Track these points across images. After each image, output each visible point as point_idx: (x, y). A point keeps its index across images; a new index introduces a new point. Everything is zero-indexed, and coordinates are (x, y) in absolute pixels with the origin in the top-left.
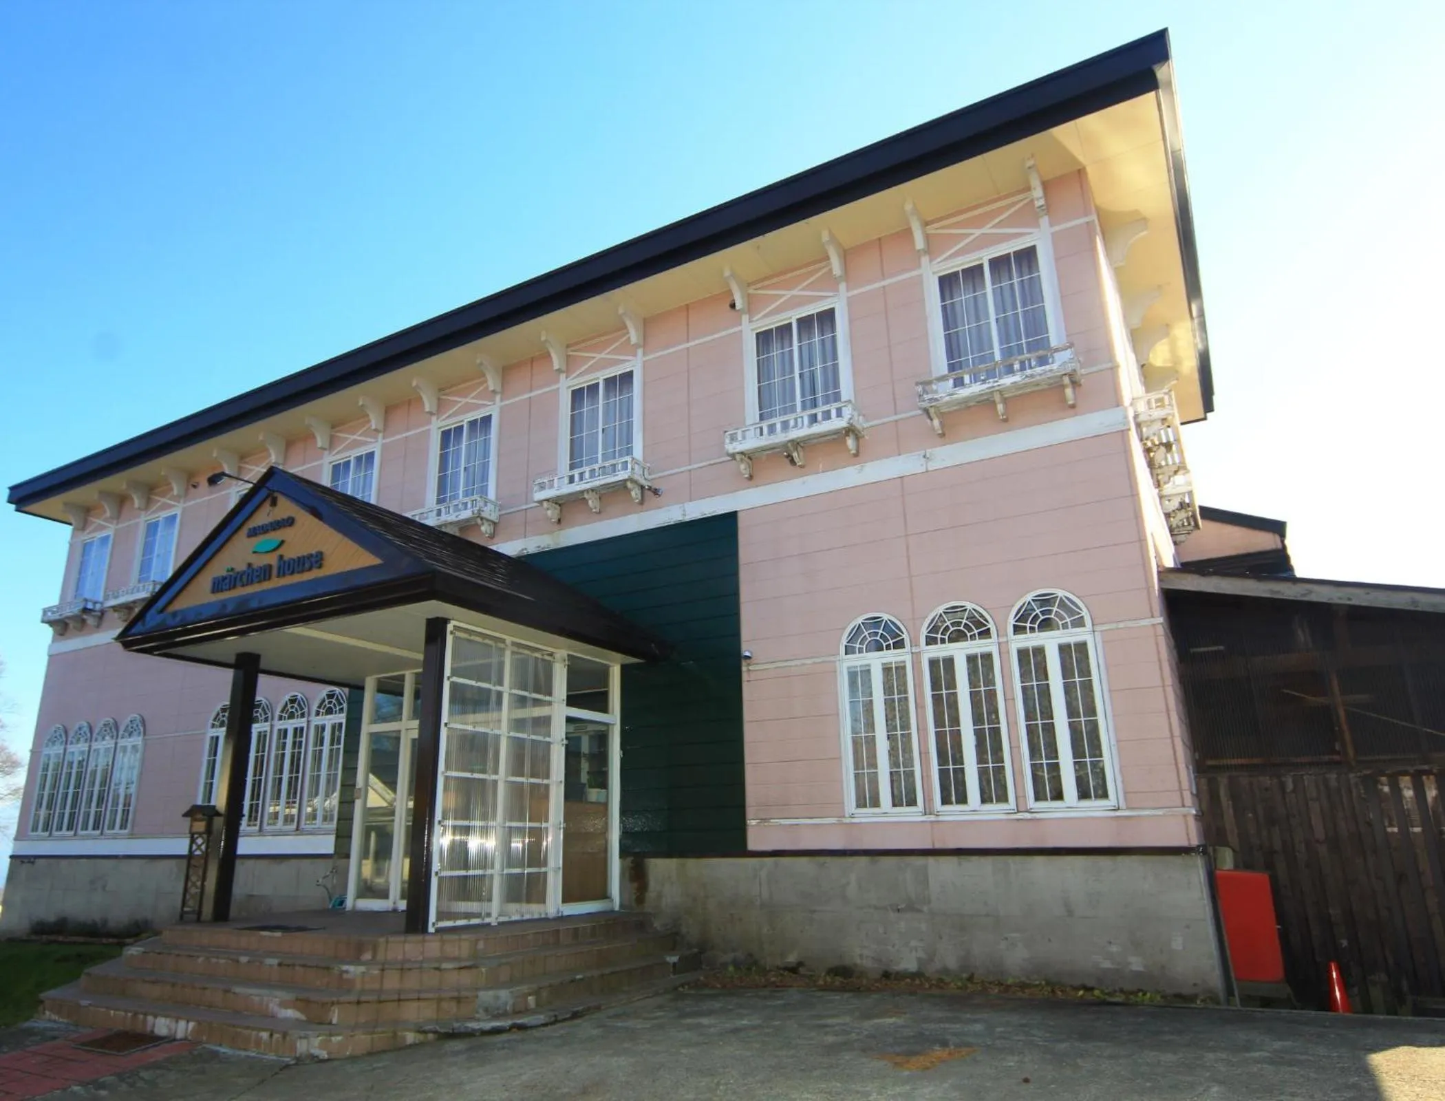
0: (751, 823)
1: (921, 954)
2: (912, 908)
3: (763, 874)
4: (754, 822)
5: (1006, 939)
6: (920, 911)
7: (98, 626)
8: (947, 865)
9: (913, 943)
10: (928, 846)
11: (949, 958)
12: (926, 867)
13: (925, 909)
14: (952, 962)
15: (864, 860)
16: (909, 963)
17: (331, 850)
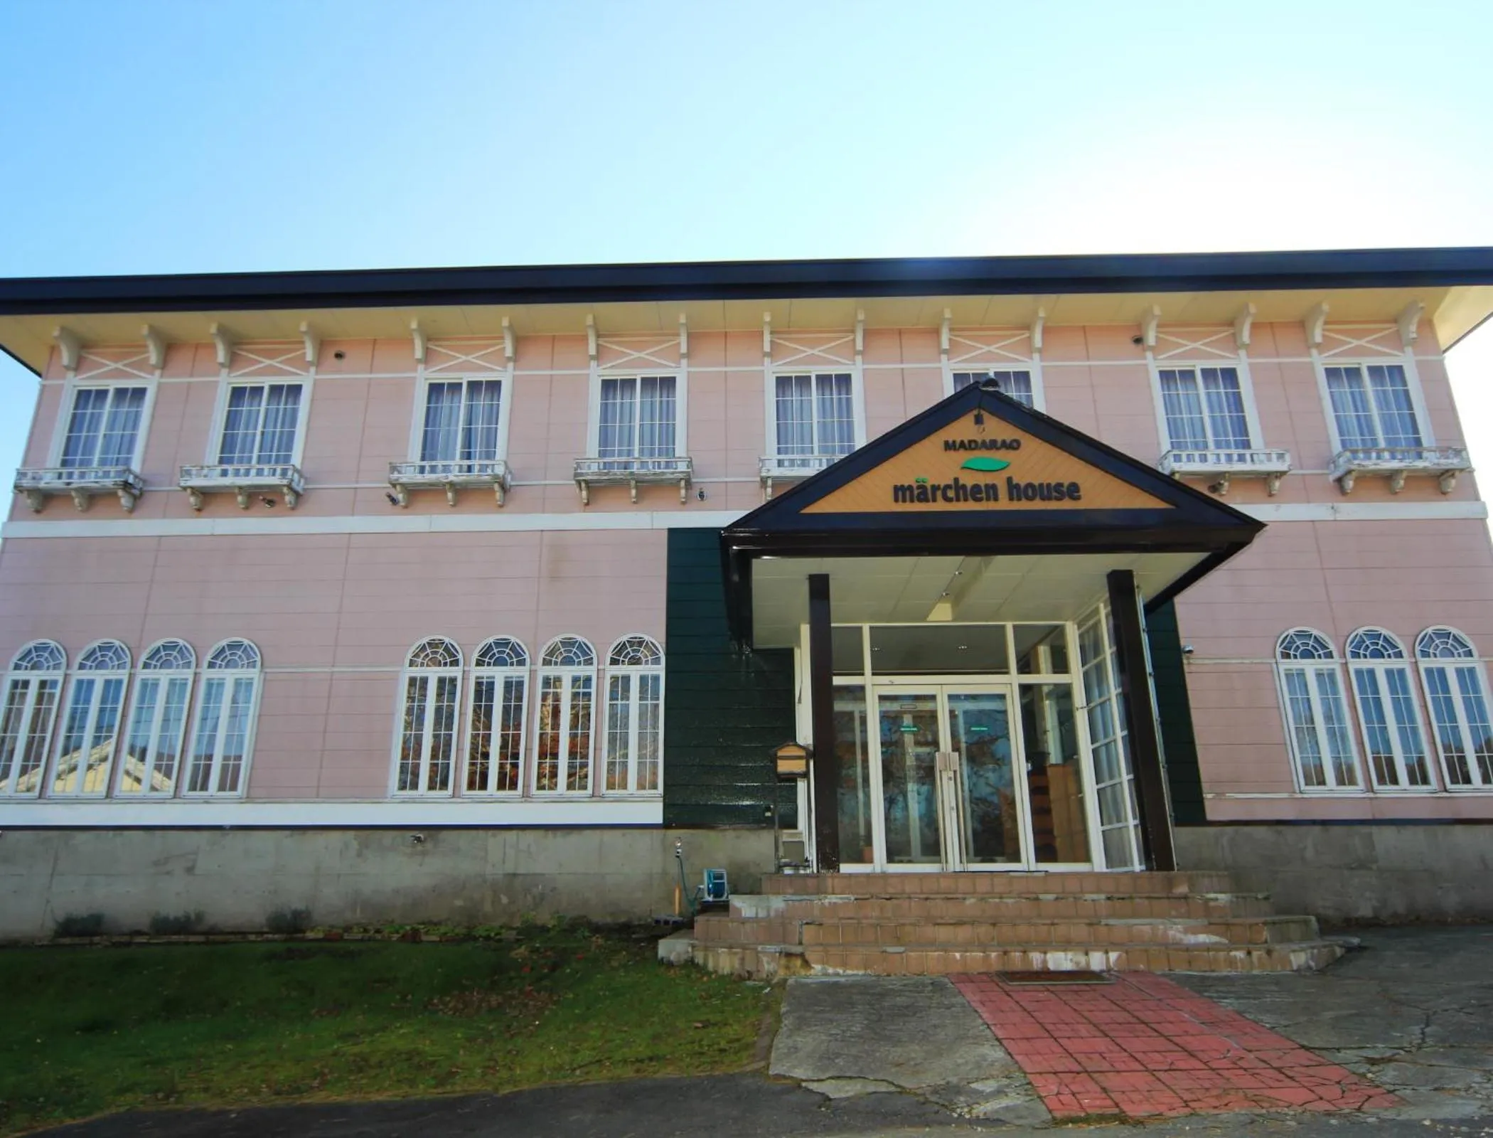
0: (1208, 796)
1: (1375, 903)
2: (1363, 865)
3: (1225, 841)
4: (1210, 796)
5: (1441, 888)
6: (1370, 869)
7: (131, 511)
8: (1389, 832)
9: (1368, 894)
10: (1369, 817)
11: (1399, 904)
12: (1370, 835)
13: (1374, 867)
14: (1401, 909)
15: (1317, 829)
16: (1365, 910)
17: (659, 819)
